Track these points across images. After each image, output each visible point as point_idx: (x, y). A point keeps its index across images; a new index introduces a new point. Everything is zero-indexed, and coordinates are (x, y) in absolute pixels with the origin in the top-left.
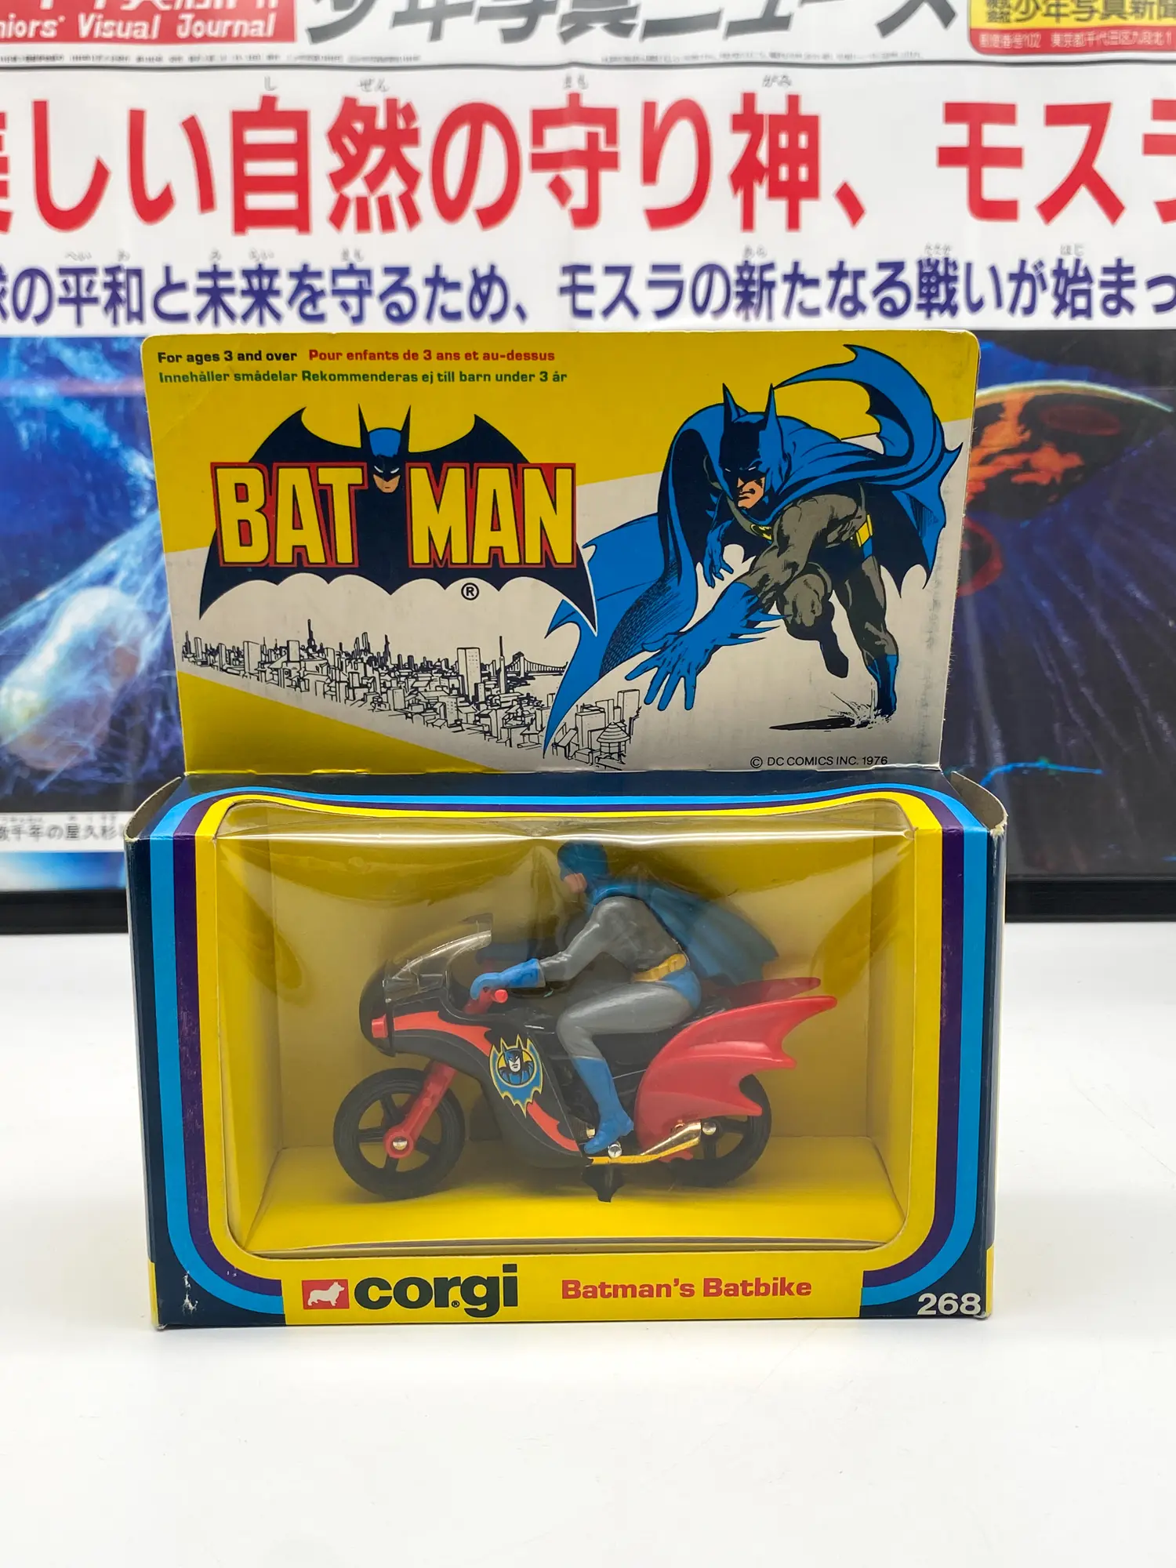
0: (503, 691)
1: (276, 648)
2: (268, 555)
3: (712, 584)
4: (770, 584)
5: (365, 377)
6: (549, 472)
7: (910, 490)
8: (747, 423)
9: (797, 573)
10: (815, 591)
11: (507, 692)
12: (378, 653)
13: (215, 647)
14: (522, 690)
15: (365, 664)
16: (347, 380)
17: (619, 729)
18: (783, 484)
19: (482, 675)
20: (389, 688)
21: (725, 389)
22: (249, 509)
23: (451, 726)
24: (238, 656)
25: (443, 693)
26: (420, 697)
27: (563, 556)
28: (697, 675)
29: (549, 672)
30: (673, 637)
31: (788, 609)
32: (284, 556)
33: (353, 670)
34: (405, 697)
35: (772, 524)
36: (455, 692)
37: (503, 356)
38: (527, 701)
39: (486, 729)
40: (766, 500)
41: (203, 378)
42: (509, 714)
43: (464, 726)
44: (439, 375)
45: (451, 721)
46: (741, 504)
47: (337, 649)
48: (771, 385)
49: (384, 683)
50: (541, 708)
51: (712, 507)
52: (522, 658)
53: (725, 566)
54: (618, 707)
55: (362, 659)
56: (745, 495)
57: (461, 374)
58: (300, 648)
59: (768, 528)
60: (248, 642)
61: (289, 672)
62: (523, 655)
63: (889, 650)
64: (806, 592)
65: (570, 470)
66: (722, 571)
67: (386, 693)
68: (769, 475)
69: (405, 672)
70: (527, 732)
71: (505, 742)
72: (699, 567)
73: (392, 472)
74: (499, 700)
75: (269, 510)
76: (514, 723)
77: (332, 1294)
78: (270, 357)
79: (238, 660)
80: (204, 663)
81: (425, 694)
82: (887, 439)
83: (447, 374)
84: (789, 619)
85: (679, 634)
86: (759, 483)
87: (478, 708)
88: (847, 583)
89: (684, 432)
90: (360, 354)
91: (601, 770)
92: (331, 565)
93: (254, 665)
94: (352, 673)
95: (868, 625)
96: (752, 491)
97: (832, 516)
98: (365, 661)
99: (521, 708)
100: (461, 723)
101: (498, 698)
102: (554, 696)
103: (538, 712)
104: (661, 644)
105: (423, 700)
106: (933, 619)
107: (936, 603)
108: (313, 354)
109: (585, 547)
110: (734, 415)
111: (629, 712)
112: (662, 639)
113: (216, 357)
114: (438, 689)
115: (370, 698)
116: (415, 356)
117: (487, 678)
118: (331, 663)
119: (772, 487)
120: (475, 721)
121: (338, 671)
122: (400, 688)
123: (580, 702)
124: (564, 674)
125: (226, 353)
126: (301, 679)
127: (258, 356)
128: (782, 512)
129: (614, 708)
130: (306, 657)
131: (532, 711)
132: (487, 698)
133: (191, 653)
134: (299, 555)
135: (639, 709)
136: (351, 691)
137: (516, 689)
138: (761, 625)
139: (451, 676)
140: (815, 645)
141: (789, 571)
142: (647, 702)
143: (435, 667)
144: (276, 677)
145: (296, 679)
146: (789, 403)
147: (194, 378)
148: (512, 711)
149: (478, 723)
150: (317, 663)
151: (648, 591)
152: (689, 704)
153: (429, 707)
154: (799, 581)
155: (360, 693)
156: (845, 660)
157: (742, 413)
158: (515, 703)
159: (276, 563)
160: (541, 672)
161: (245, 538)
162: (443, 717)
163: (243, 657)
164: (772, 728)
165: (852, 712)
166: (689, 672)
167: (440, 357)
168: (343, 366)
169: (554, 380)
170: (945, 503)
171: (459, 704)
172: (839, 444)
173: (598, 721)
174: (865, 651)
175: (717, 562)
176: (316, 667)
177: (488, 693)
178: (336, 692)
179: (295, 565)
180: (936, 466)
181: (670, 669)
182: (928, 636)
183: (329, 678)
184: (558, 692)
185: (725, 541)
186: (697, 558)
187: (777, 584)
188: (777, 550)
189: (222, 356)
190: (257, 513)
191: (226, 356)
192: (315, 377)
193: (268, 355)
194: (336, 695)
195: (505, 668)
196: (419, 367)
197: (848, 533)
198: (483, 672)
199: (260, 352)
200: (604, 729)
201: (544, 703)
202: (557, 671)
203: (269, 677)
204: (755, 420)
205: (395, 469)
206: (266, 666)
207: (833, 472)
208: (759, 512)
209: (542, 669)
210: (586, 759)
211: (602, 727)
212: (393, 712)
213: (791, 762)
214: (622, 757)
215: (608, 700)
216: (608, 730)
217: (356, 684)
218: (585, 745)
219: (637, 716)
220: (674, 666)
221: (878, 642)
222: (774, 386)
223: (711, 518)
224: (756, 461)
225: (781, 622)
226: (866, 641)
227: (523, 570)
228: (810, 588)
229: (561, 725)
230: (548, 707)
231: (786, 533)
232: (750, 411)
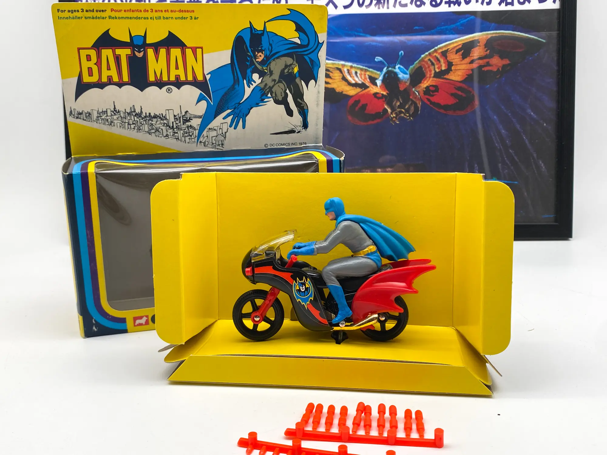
0: (182, 124)
1: (103, 112)
2: (99, 80)
3: (249, 87)
4: (268, 86)
5: (131, 18)
6: (194, 50)
7: (309, 56)
8: (258, 34)
9: (276, 83)
10: (282, 88)
11: (183, 124)
12: (138, 112)
13: (81, 112)
15: (134, 116)
16: (124, 19)
17: (221, 136)
18: (270, 53)
19: (175, 119)
20: (143, 124)
21: (250, 22)
22: (92, 64)
23: (165, 137)
24: (89, 115)
25: (161, 125)
26: (153, 127)
27: (200, 78)
28: (246, 117)
29: (197, 117)
30: (238, 104)
31: (274, 95)
32: (104, 79)
33: (130, 118)
34: (148, 127)
35: (267, 67)
36: (165, 125)
37: (177, 11)
38: (190, 127)
39: (177, 137)
40: (265, 59)
41: (73, 18)
42: (185, 132)
43: (169, 136)
44: (156, 17)
45: (165, 135)
46: (257, 60)
47: (124, 111)
48: (265, 22)
49: (141, 123)
50: (195, 129)
51: (248, 61)
52: (188, 113)
54: (221, 129)
55: (133, 115)
56: (258, 57)
57: (164, 17)
58: (111, 111)
59: (266, 68)
60: (93, 110)
61: (107, 120)
62: (188, 112)
63: (305, 108)
64: (279, 89)
65: (201, 49)
66: (252, 82)
67: (142, 126)
68: (265, 50)
69: (148, 119)
70: (191, 138)
71: (184, 142)
72: (245, 81)
73: (141, 50)
74: (181, 127)
75: (99, 63)
76: (186, 135)
77: (143, 321)
78: (97, 11)
79: (89, 116)
80: (77, 118)
81: (155, 126)
82: (301, 39)
83: (159, 17)
84: (274, 98)
85: (240, 104)
86: (263, 53)
87: (174, 130)
88: (291, 86)
89: (238, 37)
90: (128, 10)
91: (216, 150)
92: (121, 82)
93: (95, 118)
94: (130, 119)
95: (298, 100)
96: (260, 56)
97: (286, 64)
98: (134, 115)
99: (188, 130)
100: (168, 136)
101: (180, 126)
102: (199, 126)
103: (194, 131)
104: (234, 107)
105: (155, 128)
106: (318, 97)
107: (319, 92)
108: (112, 10)
109: (207, 74)
110: (254, 31)
111: (225, 130)
112: (234, 105)
113: (78, 11)
114: (160, 124)
115: (136, 128)
116: (148, 11)
117: (176, 120)
118: (122, 116)
119: (266, 55)
120: (173, 135)
121: (125, 119)
122: (147, 124)
123: (208, 127)
124: (202, 118)
125: (81, 9)
126: (112, 122)
127: (93, 11)
128: (270, 63)
129: (220, 129)
130: (113, 114)
131: (192, 131)
132: (176, 127)
133: (72, 114)
134: (110, 79)
135: (228, 129)
136: (129, 126)
137: (187, 123)
138: (266, 100)
139: (164, 119)
140: (282, 107)
141: (273, 82)
142: (231, 126)
143: (158, 116)
144: (103, 122)
145: (110, 122)
146: (270, 27)
147: (70, 18)
148: (186, 131)
149: (174, 135)
150: (117, 116)
151: (229, 89)
152: (244, 127)
153: (157, 130)
154: (277, 85)
155: (132, 126)
156: (292, 111)
157: (256, 30)
158: (186, 128)
159: (102, 82)
160: (194, 117)
161: (91, 74)
162: (162, 134)
163: (91, 115)
164: (270, 134)
165: (295, 128)
166: (243, 116)
167: (156, 11)
168: (123, 14)
169: (194, 19)
170: (320, 60)
171: (167, 129)
172: (287, 41)
173: (214, 133)
174: (298, 108)
175: (251, 80)
176: (117, 118)
177: (177, 125)
178: (124, 126)
179: (108, 82)
180: (317, 47)
181: (237, 115)
182: (317, 102)
183: (122, 121)
184: (201, 124)
185: (253, 72)
186: (244, 78)
187: (270, 86)
188: (269, 75)
189: (80, 11)
190: (95, 65)
191: (82, 10)
192: (113, 18)
193: (96, 10)
194: (124, 127)
195: (182, 116)
196: (149, 15)
197: (291, 69)
198: (175, 118)
199: (93, 9)
200: (217, 136)
201: (196, 128)
202: (200, 117)
203: (100, 121)
204: (260, 33)
205: (141, 49)
206: (99, 118)
207: (285, 50)
208: (262, 63)
209: (195, 116)
210: (211, 146)
211: (216, 135)
212: (144, 133)
213: (277, 145)
214: (223, 146)
215: (217, 126)
216: (218, 136)
217: (131, 123)
218: (211, 142)
219: (227, 131)
220: (238, 115)
221: (302, 105)
222: (266, 22)
223: (248, 65)
224: (261, 46)
225: (272, 99)
226: (298, 104)
227: (187, 83)
228: (280, 87)
229: (202, 135)
230: (197, 129)
231: (272, 70)
232: (258, 30)
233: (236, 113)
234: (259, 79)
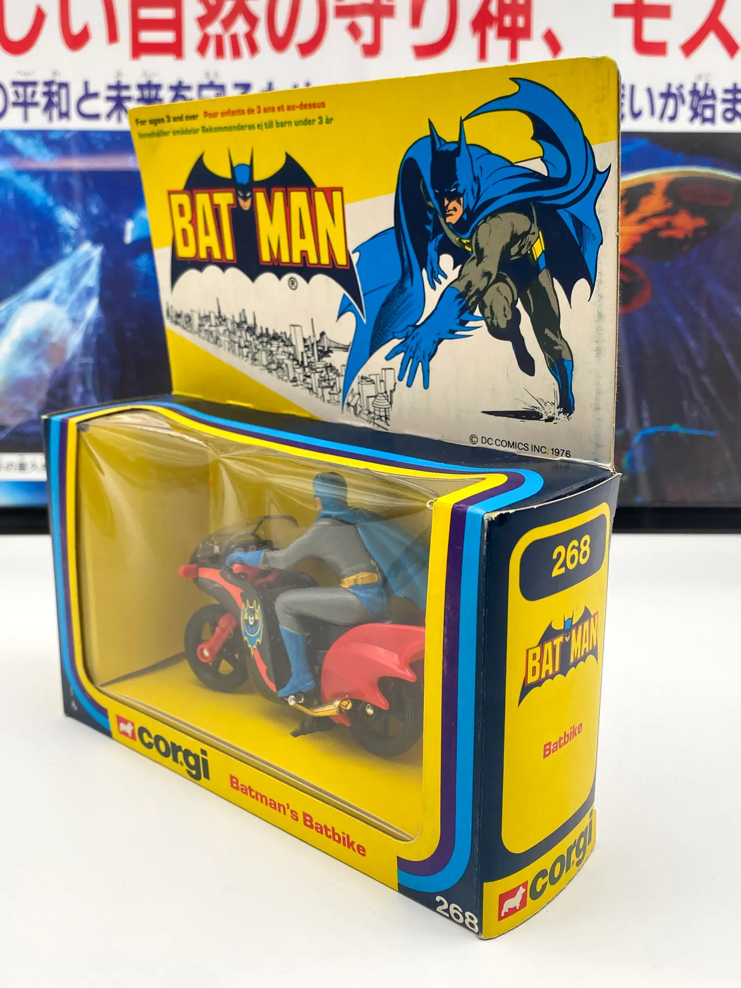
0: (317, 359)
1: (205, 316)
2: (196, 253)
3: (434, 287)
4: (473, 290)
5: (230, 128)
6: (328, 192)
7: (570, 209)
8: (447, 151)
9: (491, 281)
10: (505, 297)
11: (319, 360)
12: (251, 325)
13: (180, 313)
14: (326, 360)
15: (245, 331)
16: (222, 131)
17: (384, 398)
18: (476, 203)
19: (305, 346)
20: (258, 350)
21: (430, 124)
22: (186, 221)
23: (291, 381)
24: (189, 320)
25: (285, 357)
26: (274, 358)
27: (341, 260)
28: (430, 360)
29: (341, 348)
31: (487, 312)
32: (203, 255)
33: (241, 335)
34: (267, 357)
35: (470, 238)
37: (297, 107)
38: (330, 369)
39: (310, 386)
40: (465, 217)
41: (157, 134)
42: (322, 377)
43: (298, 382)
44: (266, 124)
45: (291, 378)
46: (448, 220)
47: (232, 320)
48: (461, 118)
49: (256, 346)
50: (338, 375)
51: (429, 223)
52: (325, 337)
53: (441, 272)
55: (244, 328)
56: (450, 213)
57: (277, 123)
58: (215, 317)
59: (468, 241)
60: (193, 311)
61: (211, 333)
62: (325, 334)
63: (565, 355)
64: (499, 298)
65: (339, 193)
66: (440, 276)
67: (257, 353)
68: (465, 195)
69: (265, 339)
70: (332, 392)
71: (321, 398)
72: (424, 272)
73: (247, 195)
74: (315, 366)
75: (194, 222)
76: (324, 384)
77: (129, 729)
78: (187, 117)
79: (189, 322)
80: (176, 323)
81: (277, 356)
82: (549, 162)
83: (270, 123)
84: (489, 320)
85: (415, 327)
86: (459, 202)
87: (305, 370)
88: (528, 292)
89: (406, 161)
90: (227, 112)
91: (375, 428)
92: (224, 261)
93: (196, 326)
94: (240, 337)
95: (547, 331)
96: (455, 209)
97: (513, 231)
99: (327, 373)
100: (296, 380)
101: (314, 364)
102: (345, 367)
103: (337, 378)
104: (404, 334)
105: (276, 360)
106: (599, 330)
107: (600, 315)
108: (206, 114)
109: (354, 252)
110: (438, 146)
111: (390, 387)
112: (405, 329)
113: (162, 120)
114: (283, 353)
115: (250, 355)
116: (253, 111)
117: (307, 349)
118: (230, 329)
119: (468, 207)
120: (304, 380)
121: (234, 335)
122: (264, 350)
123: (360, 374)
124: (349, 350)
125: (166, 117)
126: (217, 338)
127: (180, 118)
128: (477, 227)
129: (381, 381)
130: (218, 323)
131: (334, 377)
132: (308, 363)
133: (169, 316)
134: (209, 253)
135: (395, 384)
136: (241, 350)
137: (324, 359)
138: (470, 324)
139: (288, 345)
140: (509, 345)
141: (486, 279)
142: (400, 378)
143: (280, 337)
144: (207, 336)
145: (215, 338)
148: (323, 375)
150: (224, 328)
151: (393, 290)
152: (426, 385)
153: (279, 366)
154: (495, 286)
156: (532, 361)
157: (443, 143)
158: (324, 369)
159: (200, 258)
160: (336, 348)
161: (186, 241)
162: (287, 374)
163: (192, 320)
164: (483, 412)
165: (541, 407)
166: (424, 357)
167: (265, 111)
168: (219, 121)
169: (326, 123)
170: (600, 222)
171: (295, 366)
172: (513, 168)
173: (369, 390)
174: (546, 354)
175: (436, 269)
176: (224, 331)
177: (309, 360)
178: (234, 349)
179: (208, 260)
180: (590, 186)
181: (412, 355)
182: (595, 346)
183: (230, 339)
184: (347, 364)
185: (440, 251)
186: (423, 264)
187: (478, 290)
190: (189, 224)
191: (167, 119)
192: (208, 130)
194: (234, 351)
195: (316, 342)
196: (255, 119)
197: (526, 247)
198: (305, 344)
200: (376, 396)
201: (340, 371)
202: (345, 349)
203: (204, 334)
204: (452, 148)
205: (248, 193)
206: (201, 327)
207: (510, 193)
208: (461, 227)
209: (337, 345)
210: (366, 417)
211: (374, 394)
212: (262, 367)
213: (498, 443)
214: (387, 420)
215: (376, 375)
216: (378, 397)
217: (242, 344)
218: (366, 408)
219: (394, 389)
220: (414, 353)
221: (556, 348)
222: (463, 119)
223: (429, 232)
224: (455, 183)
225: (482, 323)
226: (546, 345)
227: (319, 269)
228: (502, 294)
229: (350, 389)
230: (342, 375)
231: (481, 246)
232: (448, 140)
233: (409, 350)
234: (455, 267)
